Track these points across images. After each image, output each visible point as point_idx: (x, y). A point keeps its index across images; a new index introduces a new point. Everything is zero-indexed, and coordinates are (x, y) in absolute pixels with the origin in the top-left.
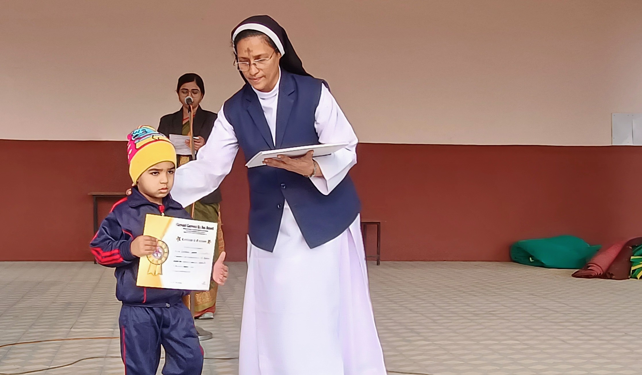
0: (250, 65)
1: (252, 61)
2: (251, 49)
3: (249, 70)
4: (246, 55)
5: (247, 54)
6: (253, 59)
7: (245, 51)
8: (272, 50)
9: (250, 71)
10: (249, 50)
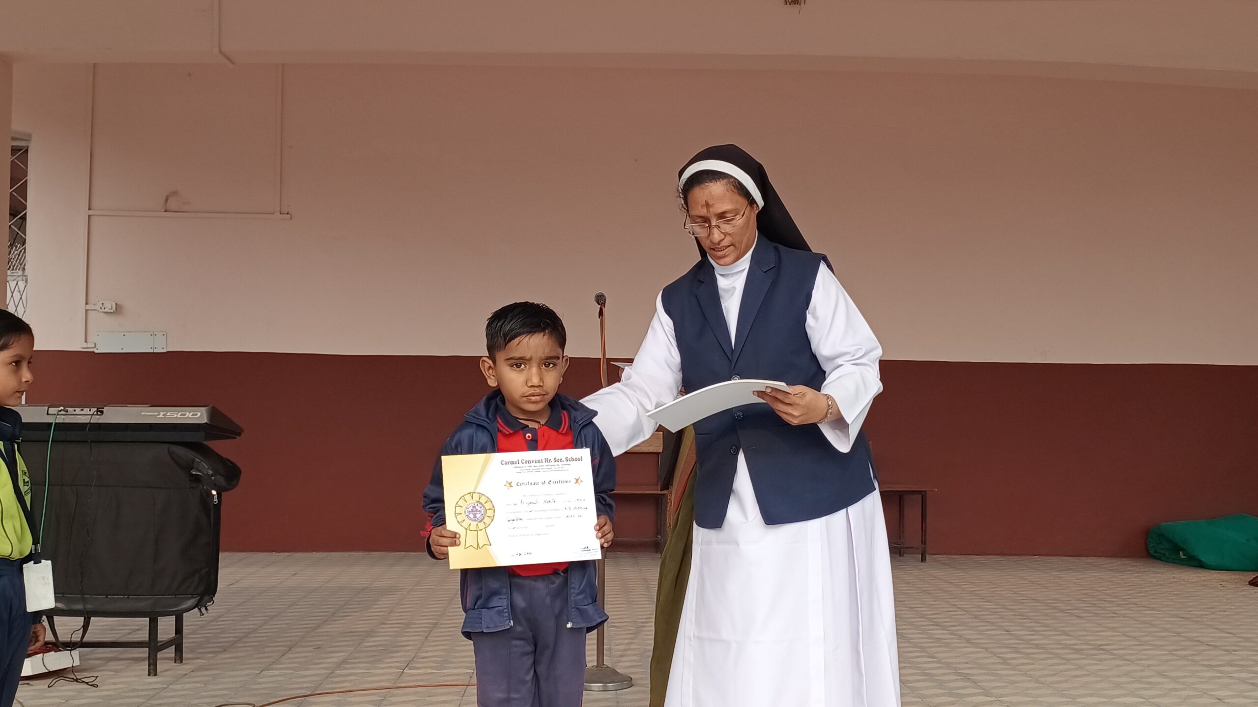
0: (710, 226)
1: (714, 223)
2: (710, 203)
3: (709, 235)
4: (703, 212)
5: (705, 210)
6: (715, 220)
7: (702, 206)
8: (743, 201)
9: (711, 236)
10: (707, 205)
